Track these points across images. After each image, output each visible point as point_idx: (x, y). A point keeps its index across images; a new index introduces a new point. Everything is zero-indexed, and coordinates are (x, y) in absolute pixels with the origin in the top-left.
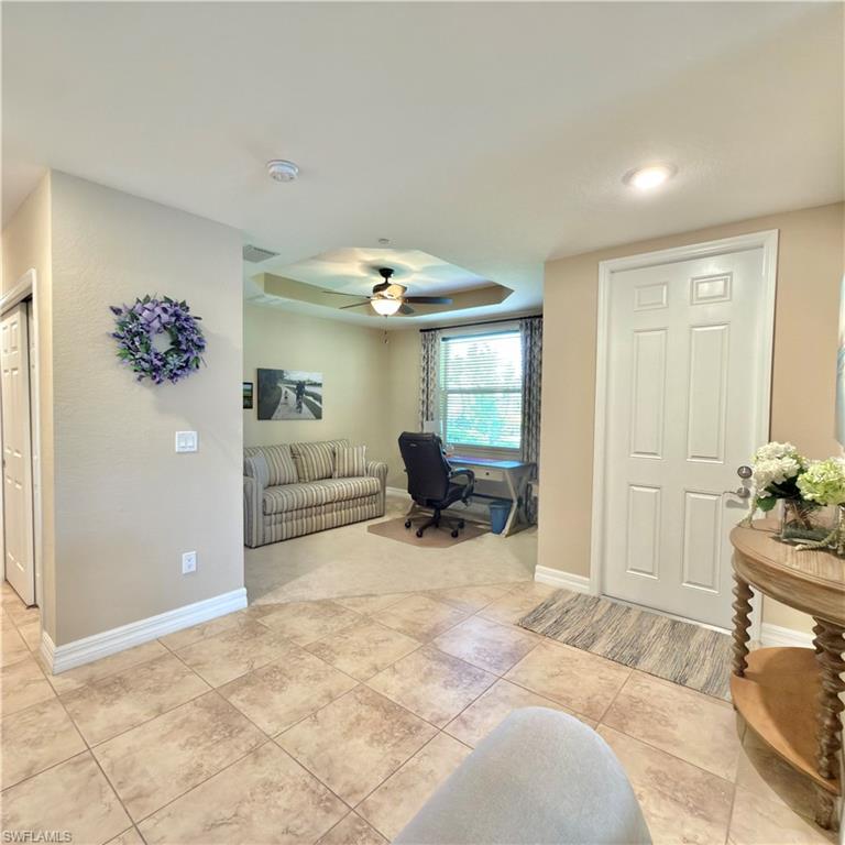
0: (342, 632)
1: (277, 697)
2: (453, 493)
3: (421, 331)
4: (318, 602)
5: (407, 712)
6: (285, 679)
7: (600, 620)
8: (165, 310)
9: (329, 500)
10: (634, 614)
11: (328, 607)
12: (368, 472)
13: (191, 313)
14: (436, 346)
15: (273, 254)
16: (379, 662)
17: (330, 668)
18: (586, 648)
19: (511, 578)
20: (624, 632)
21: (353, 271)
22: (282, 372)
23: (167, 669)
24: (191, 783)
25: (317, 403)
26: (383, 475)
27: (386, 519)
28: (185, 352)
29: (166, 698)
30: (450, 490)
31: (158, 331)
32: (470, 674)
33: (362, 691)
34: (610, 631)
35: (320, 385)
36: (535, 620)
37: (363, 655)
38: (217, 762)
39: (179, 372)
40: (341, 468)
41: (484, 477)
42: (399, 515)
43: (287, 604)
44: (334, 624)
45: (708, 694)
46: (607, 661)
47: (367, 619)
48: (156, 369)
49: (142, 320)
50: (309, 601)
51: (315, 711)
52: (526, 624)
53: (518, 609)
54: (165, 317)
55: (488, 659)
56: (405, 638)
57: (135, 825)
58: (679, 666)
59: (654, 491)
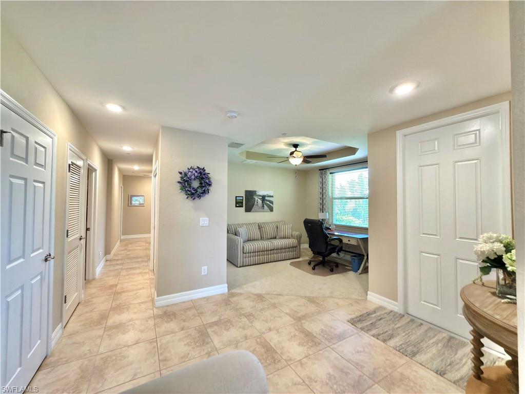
0: (262, 310)
1: (225, 333)
2: (330, 249)
3: (320, 170)
4: (256, 295)
5: (276, 353)
6: (231, 326)
7: (399, 327)
8: (196, 172)
9: (272, 249)
10: (424, 328)
11: (260, 297)
12: (292, 237)
13: (206, 172)
14: (327, 177)
15: (242, 145)
16: (272, 327)
17: (250, 325)
18: (384, 341)
19: (354, 296)
20: (413, 337)
21: (281, 146)
22: (255, 191)
23: (190, 313)
24: (183, 360)
25: (271, 205)
26: (299, 238)
27: (300, 259)
28: (204, 187)
29: (186, 324)
30: (329, 248)
31: (195, 179)
32: (313, 341)
33: (260, 338)
34: (404, 334)
35: (272, 196)
36: (359, 321)
37: (267, 322)
38: (194, 354)
39: (201, 195)
40: (280, 234)
41: (348, 242)
42: (307, 258)
43: (243, 293)
44: (260, 306)
45: (459, 385)
46: (394, 351)
47: (274, 306)
48: (193, 194)
49: (188, 176)
50: (252, 294)
51: (238, 342)
52: (353, 322)
53: (353, 313)
54: (196, 174)
55: (326, 336)
56: (288, 318)
57: (160, 370)
58: (444, 364)
59: (436, 256)
